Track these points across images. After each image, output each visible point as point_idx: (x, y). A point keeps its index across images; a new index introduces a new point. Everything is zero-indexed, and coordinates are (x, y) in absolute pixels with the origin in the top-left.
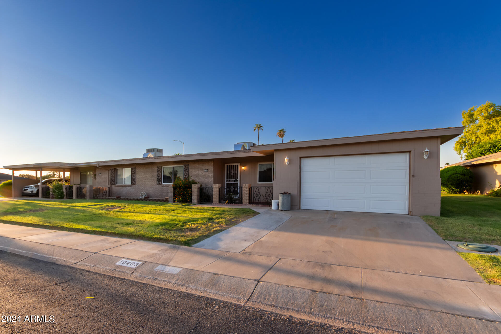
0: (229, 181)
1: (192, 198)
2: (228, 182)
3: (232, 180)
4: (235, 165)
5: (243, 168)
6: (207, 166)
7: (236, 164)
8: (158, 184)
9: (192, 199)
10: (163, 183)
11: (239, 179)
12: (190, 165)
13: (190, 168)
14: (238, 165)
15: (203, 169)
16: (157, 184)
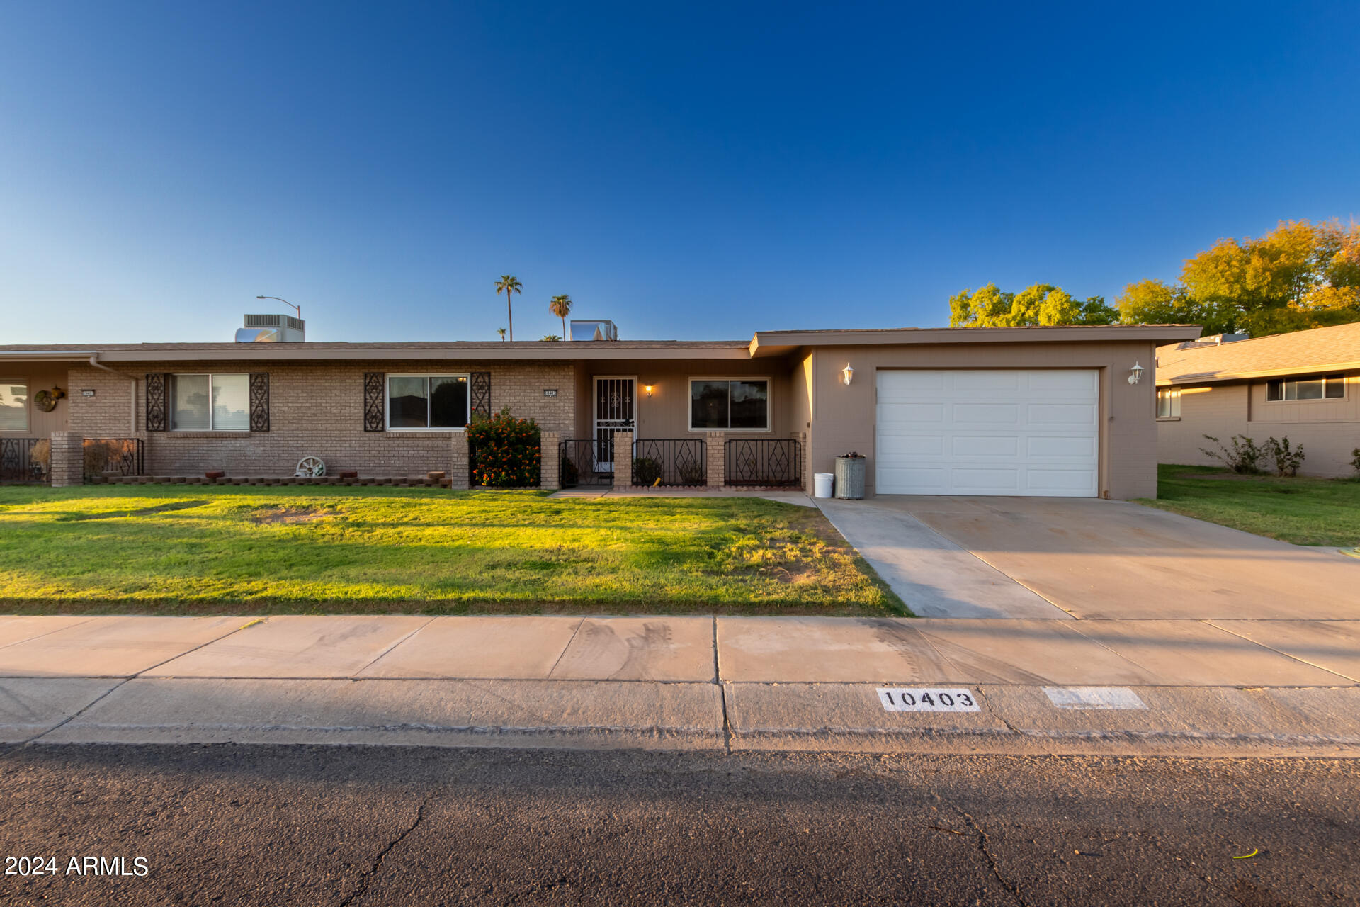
0: (606, 423)
1: (542, 471)
2: (603, 427)
3: (615, 420)
4: (624, 381)
5: (649, 389)
6: (554, 380)
7: (627, 378)
8: (370, 431)
9: (542, 475)
10: (391, 426)
11: (635, 419)
12: (493, 374)
13: (492, 384)
14: (631, 382)
15: (539, 387)
16: (366, 430)
